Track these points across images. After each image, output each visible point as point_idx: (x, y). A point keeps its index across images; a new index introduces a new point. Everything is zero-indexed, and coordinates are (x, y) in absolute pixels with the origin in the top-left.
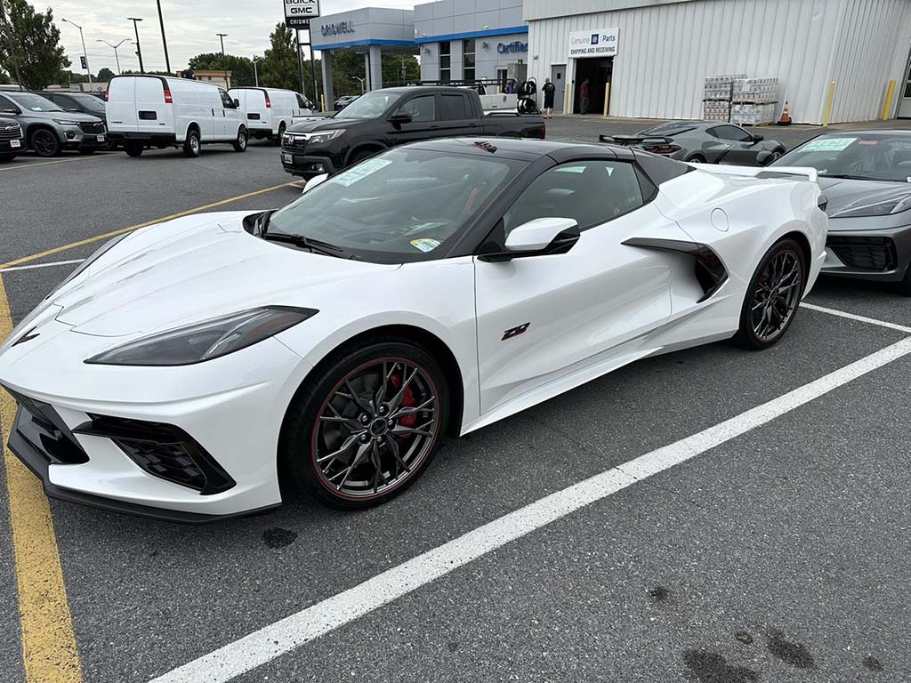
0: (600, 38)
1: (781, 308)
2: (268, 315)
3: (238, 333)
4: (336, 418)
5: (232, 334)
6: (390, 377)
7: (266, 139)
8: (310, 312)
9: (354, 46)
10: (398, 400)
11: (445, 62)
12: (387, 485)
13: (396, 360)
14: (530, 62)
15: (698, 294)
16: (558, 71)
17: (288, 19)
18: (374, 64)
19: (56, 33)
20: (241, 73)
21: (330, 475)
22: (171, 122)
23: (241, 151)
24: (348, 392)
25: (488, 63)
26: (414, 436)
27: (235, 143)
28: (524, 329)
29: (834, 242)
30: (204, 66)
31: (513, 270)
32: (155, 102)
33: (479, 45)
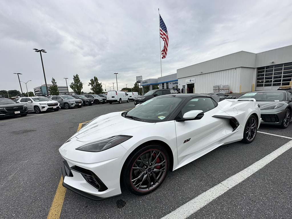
0: (192, 80)
1: (253, 132)
2: (120, 137)
3: (112, 143)
4: (137, 168)
5: (109, 143)
6: (153, 155)
7: (132, 100)
8: (130, 137)
9: (148, 85)
10: (155, 161)
11: (163, 86)
12: (152, 187)
13: (154, 150)
14: (179, 85)
15: (232, 129)
16: (184, 86)
17: (137, 82)
18: (151, 87)
19: (102, 86)
20: (129, 90)
21: (135, 185)
22: (117, 98)
23: (129, 102)
24: (141, 160)
25: (171, 86)
26: (159, 172)
27: (127, 101)
28: (189, 140)
29: (263, 116)
30: (124, 90)
31: (185, 124)
32: (115, 95)
33: (169, 83)
